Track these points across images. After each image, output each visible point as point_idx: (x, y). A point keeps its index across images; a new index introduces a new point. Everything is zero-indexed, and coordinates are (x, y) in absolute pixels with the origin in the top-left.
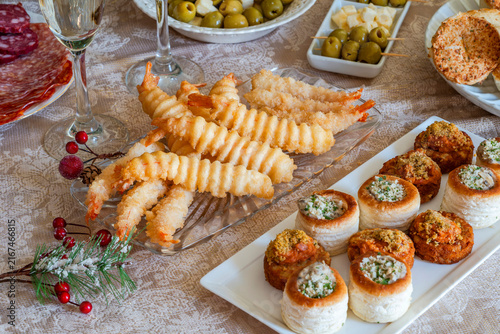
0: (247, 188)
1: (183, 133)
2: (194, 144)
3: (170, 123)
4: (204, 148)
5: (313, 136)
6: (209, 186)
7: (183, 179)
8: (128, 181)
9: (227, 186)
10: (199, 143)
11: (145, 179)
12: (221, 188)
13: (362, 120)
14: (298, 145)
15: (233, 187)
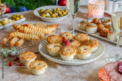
0: (34, 38)
1: (22, 30)
2: (25, 31)
3: (20, 28)
4: (27, 32)
5: (48, 31)
6: (27, 38)
7: (21, 37)
8: (11, 37)
9: (30, 38)
10: (26, 31)
11: (14, 36)
12: (29, 38)
13: (57, 28)
14: (45, 32)
15: (31, 38)
